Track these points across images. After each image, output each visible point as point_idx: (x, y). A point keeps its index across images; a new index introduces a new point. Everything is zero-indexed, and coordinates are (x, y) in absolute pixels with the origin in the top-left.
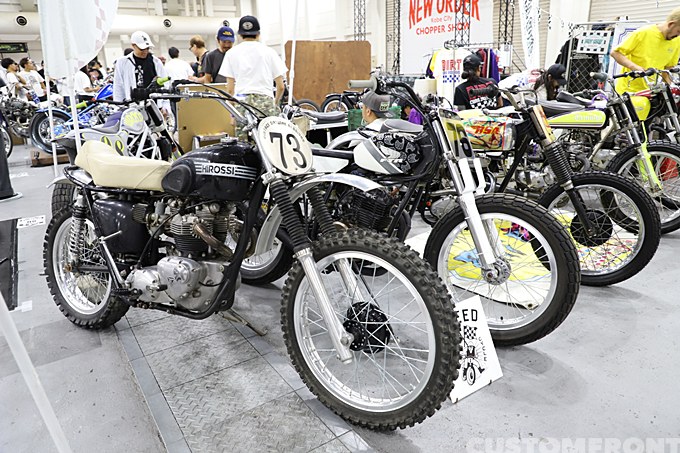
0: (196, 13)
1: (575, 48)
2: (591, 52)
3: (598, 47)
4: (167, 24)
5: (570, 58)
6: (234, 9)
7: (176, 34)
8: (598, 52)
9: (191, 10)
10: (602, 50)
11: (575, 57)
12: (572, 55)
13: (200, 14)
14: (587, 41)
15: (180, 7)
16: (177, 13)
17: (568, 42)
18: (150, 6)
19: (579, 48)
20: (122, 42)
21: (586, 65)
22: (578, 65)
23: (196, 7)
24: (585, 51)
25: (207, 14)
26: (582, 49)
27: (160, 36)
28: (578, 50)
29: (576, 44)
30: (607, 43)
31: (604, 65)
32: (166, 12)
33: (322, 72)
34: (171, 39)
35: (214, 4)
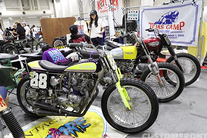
0: (34, 9)
1: (127, 18)
2: (132, 19)
3: (135, 17)
4: (24, 13)
5: (126, 22)
6: (48, 7)
7: (28, 16)
8: (135, 19)
9: (33, 8)
10: (136, 18)
11: (128, 22)
12: (127, 21)
13: (36, 9)
14: (131, 15)
15: (29, 7)
16: (28, 9)
17: (124, 16)
18: (18, 7)
19: (128, 18)
20: (9, 20)
21: (132, 25)
22: (129, 25)
23: (34, 7)
24: (130, 19)
25: (39, 9)
26: (129, 18)
27: (23, 17)
28: (128, 19)
29: (127, 16)
30: (138, 15)
31: (138, 25)
32: (24, 9)
33: (57, 29)
34: (27, 18)
35: (40, 6)
